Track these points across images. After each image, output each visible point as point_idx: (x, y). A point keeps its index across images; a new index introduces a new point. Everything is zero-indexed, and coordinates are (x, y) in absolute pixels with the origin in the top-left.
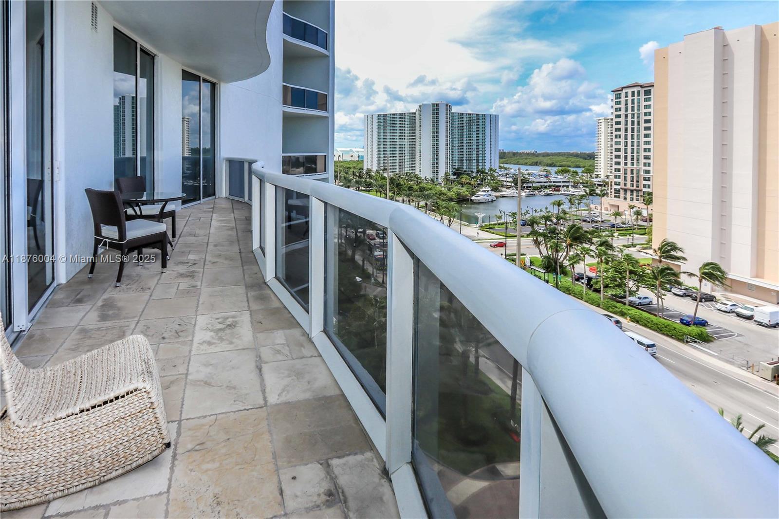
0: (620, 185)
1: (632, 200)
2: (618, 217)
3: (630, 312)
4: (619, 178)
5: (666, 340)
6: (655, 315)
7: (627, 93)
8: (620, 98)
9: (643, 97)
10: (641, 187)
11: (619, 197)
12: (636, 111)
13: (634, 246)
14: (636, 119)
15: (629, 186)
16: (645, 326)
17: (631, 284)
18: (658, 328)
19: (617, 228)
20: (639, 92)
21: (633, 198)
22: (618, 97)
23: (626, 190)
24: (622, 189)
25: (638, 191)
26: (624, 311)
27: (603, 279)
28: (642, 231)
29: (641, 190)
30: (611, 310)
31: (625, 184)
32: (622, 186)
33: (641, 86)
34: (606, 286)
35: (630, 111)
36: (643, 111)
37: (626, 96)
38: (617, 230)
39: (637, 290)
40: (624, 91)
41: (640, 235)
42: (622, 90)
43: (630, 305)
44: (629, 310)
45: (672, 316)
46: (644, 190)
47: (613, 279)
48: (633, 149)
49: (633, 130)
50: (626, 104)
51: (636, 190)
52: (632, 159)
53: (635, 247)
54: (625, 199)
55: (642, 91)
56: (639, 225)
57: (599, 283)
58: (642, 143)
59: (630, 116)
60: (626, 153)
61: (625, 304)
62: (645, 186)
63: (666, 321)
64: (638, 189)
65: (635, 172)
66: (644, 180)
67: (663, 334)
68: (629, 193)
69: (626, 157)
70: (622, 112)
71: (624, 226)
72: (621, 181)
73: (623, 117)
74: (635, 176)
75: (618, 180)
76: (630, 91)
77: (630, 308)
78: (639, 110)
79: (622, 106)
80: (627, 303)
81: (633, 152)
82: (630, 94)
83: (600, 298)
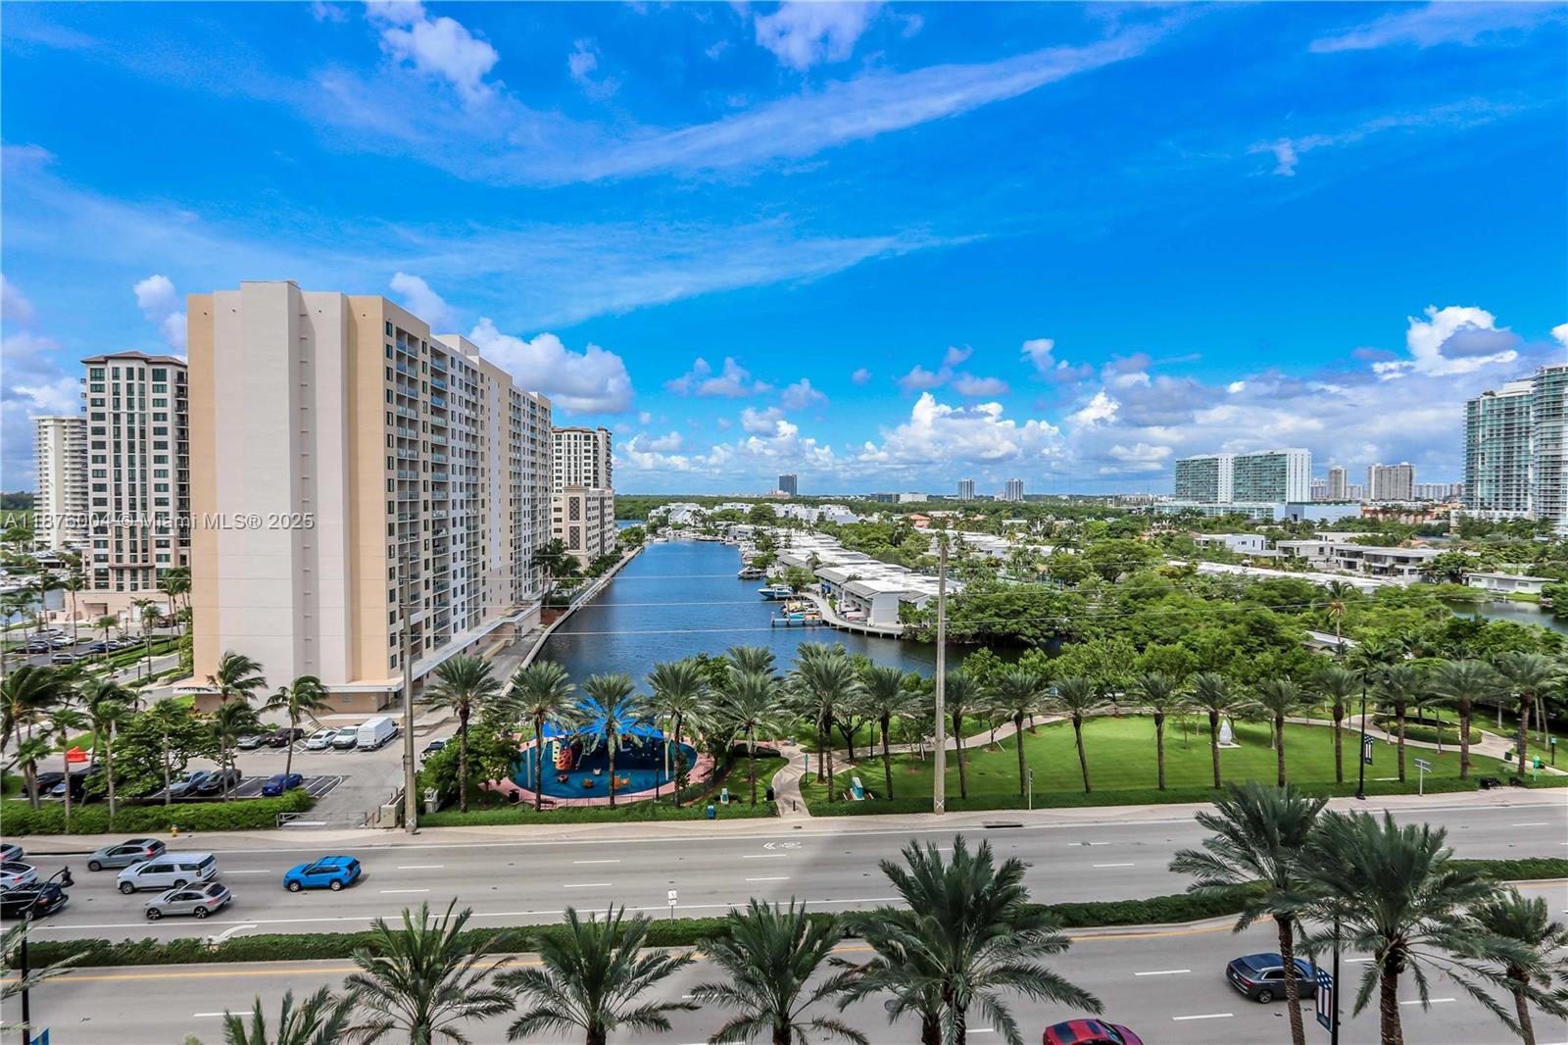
0: (107, 561)
1: (135, 588)
2: (110, 627)
3: (175, 815)
4: (106, 546)
5: (247, 839)
6: (222, 800)
7: (116, 370)
8: (102, 378)
9: (149, 382)
10: (152, 561)
11: (106, 586)
12: (137, 409)
13: (152, 679)
14: (137, 426)
15: (126, 561)
16: (209, 828)
17: (171, 758)
18: (232, 822)
19: (110, 650)
20: (142, 371)
21: (136, 585)
22: (97, 375)
23: (120, 571)
24: (112, 568)
25: (146, 569)
26: (164, 817)
27: (114, 768)
28: (164, 648)
29: (153, 567)
30: (134, 826)
31: (119, 559)
32: (112, 562)
33: (146, 361)
34: (121, 781)
35: (124, 408)
36: (151, 410)
37: (116, 377)
38: (111, 656)
39: (184, 766)
40: (111, 365)
41: (159, 655)
42: (105, 362)
43: (173, 801)
44: (173, 811)
45: (248, 790)
46: (159, 565)
47: (133, 761)
48: (134, 485)
49: (131, 446)
50: (116, 393)
51: (142, 568)
52: (133, 506)
53: (156, 681)
54: (120, 588)
55: (149, 370)
56: (154, 637)
57: (102, 781)
58: (150, 474)
59: (124, 419)
60: (118, 493)
61: (162, 802)
62: (159, 558)
63: (245, 803)
64: (145, 564)
65: (139, 532)
66: (158, 546)
67: (242, 829)
68: (127, 575)
69: (118, 503)
70: (108, 409)
71: (125, 644)
72: (110, 551)
73: (110, 418)
74: (139, 539)
75: (102, 551)
76: (123, 366)
77: (176, 806)
78: (142, 407)
79: (107, 396)
80: (168, 798)
81: (132, 492)
82: (123, 373)
83: (109, 812)
